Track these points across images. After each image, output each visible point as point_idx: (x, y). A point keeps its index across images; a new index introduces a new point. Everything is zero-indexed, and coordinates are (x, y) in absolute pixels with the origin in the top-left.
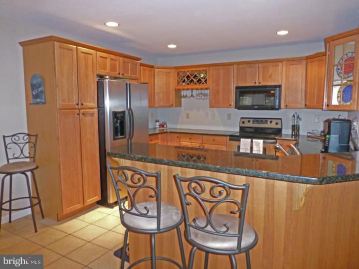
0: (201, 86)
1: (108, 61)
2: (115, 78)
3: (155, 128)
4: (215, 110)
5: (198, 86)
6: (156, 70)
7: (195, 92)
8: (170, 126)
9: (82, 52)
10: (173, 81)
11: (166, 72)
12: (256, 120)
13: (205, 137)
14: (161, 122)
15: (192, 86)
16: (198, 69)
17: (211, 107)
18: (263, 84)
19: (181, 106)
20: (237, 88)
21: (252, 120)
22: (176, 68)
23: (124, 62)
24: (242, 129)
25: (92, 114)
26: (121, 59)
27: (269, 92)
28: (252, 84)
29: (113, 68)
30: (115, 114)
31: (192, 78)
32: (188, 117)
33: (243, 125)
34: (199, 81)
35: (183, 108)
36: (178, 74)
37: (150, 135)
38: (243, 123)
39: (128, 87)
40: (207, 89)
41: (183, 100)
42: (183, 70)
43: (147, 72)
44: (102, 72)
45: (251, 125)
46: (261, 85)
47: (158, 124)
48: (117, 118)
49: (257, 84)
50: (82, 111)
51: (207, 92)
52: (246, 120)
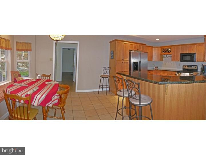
0: (169, 53)
1: (133, 45)
2: (136, 51)
3: (154, 68)
4: (175, 62)
5: (168, 53)
6: (154, 48)
7: (167, 56)
8: (159, 68)
9: (125, 43)
10: (160, 52)
11: (157, 49)
12: (189, 66)
13: (169, 72)
14: (156, 66)
15: (166, 53)
16: (168, 47)
17: (172, 61)
18: (190, 52)
19: (163, 61)
20: (181, 54)
21: (187, 66)
22: (161, 47)
23: (139, 46)
24: (183, 69)
25: (127, 63)
26: (138, 45)
27: (192, 55)
28: (186, 53)
29: (135, 48)
30: (134, 63)
31: (166, 50)
32: (165, 65)
33: (184, 68)
34: (168, 52)
35: (164, 61)
36: (161, 49)
37: (148, 71)
38: (184, 67)
39: (140, 54)
40: (171, 54)
41: (164, 58)
42: (163, 48)
43: (150, 49)
44: (131, 49)
45: (187, 68)
46: (189, 53)
47: (155, 67)
48: (135, 64)
49: (188, 53)
50: (124, 61)
51: (171, 56)
52: (185, 66)
